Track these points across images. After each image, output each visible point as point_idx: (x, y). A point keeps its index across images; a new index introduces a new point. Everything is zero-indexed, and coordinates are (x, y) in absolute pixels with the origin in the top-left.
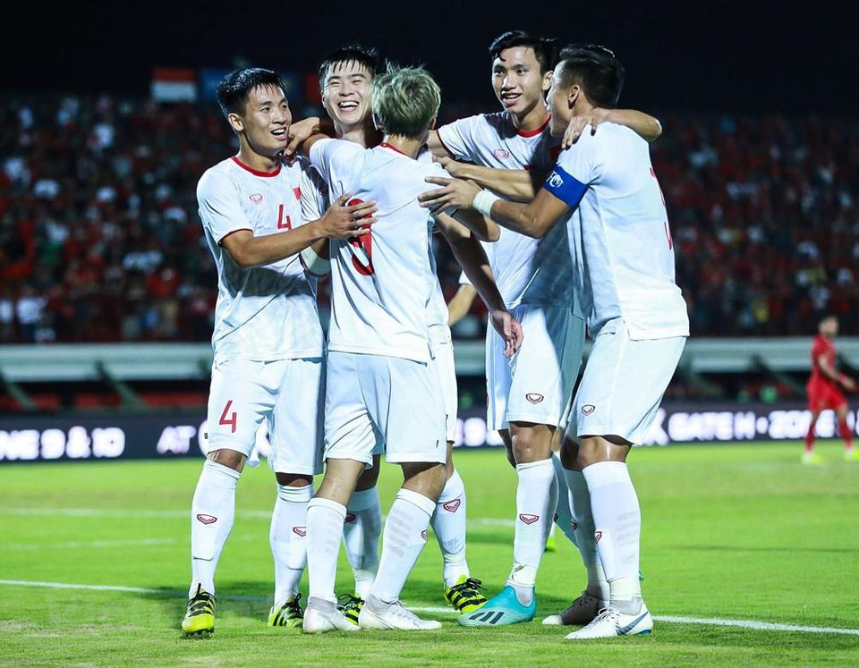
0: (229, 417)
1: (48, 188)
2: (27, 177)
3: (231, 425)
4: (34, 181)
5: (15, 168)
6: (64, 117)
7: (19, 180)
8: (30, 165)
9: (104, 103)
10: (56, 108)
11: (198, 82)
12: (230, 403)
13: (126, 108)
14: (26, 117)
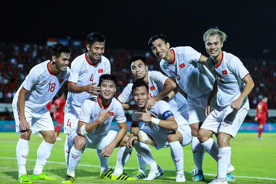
0: (69, 124)
1: (21, 66)
2: (16, 63)
3: (69, 126)
4: (18, 64)
5: (13, 61)
6: (25, 49)
7: (14, 64)
8: (17, 60)
9: (35, 46)
10: (24, 47)
11: (58, 41)
12: (69, 119)
13: (41, 48)
14: (17, 48)
